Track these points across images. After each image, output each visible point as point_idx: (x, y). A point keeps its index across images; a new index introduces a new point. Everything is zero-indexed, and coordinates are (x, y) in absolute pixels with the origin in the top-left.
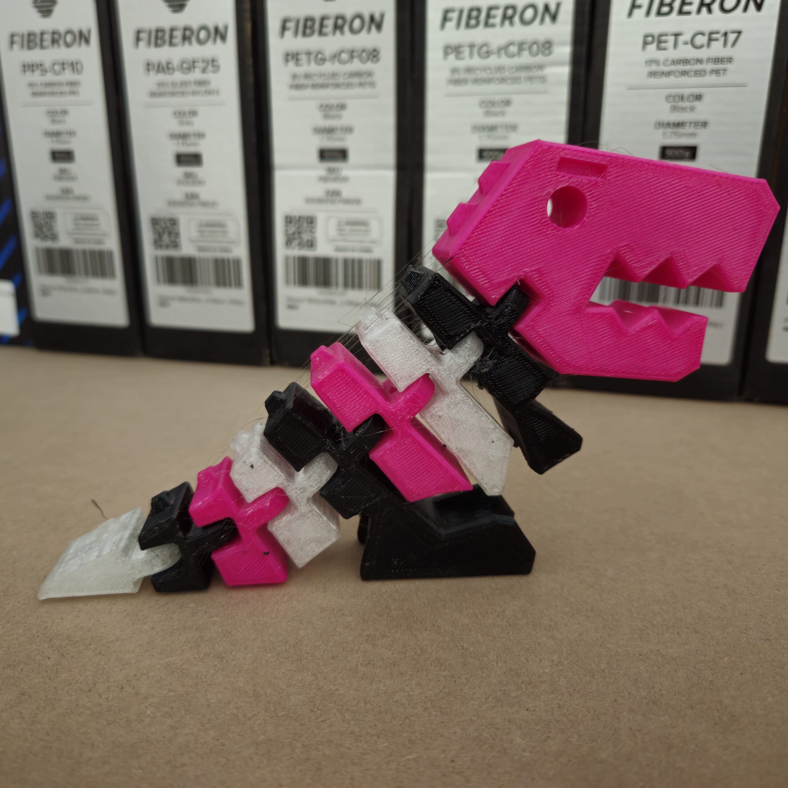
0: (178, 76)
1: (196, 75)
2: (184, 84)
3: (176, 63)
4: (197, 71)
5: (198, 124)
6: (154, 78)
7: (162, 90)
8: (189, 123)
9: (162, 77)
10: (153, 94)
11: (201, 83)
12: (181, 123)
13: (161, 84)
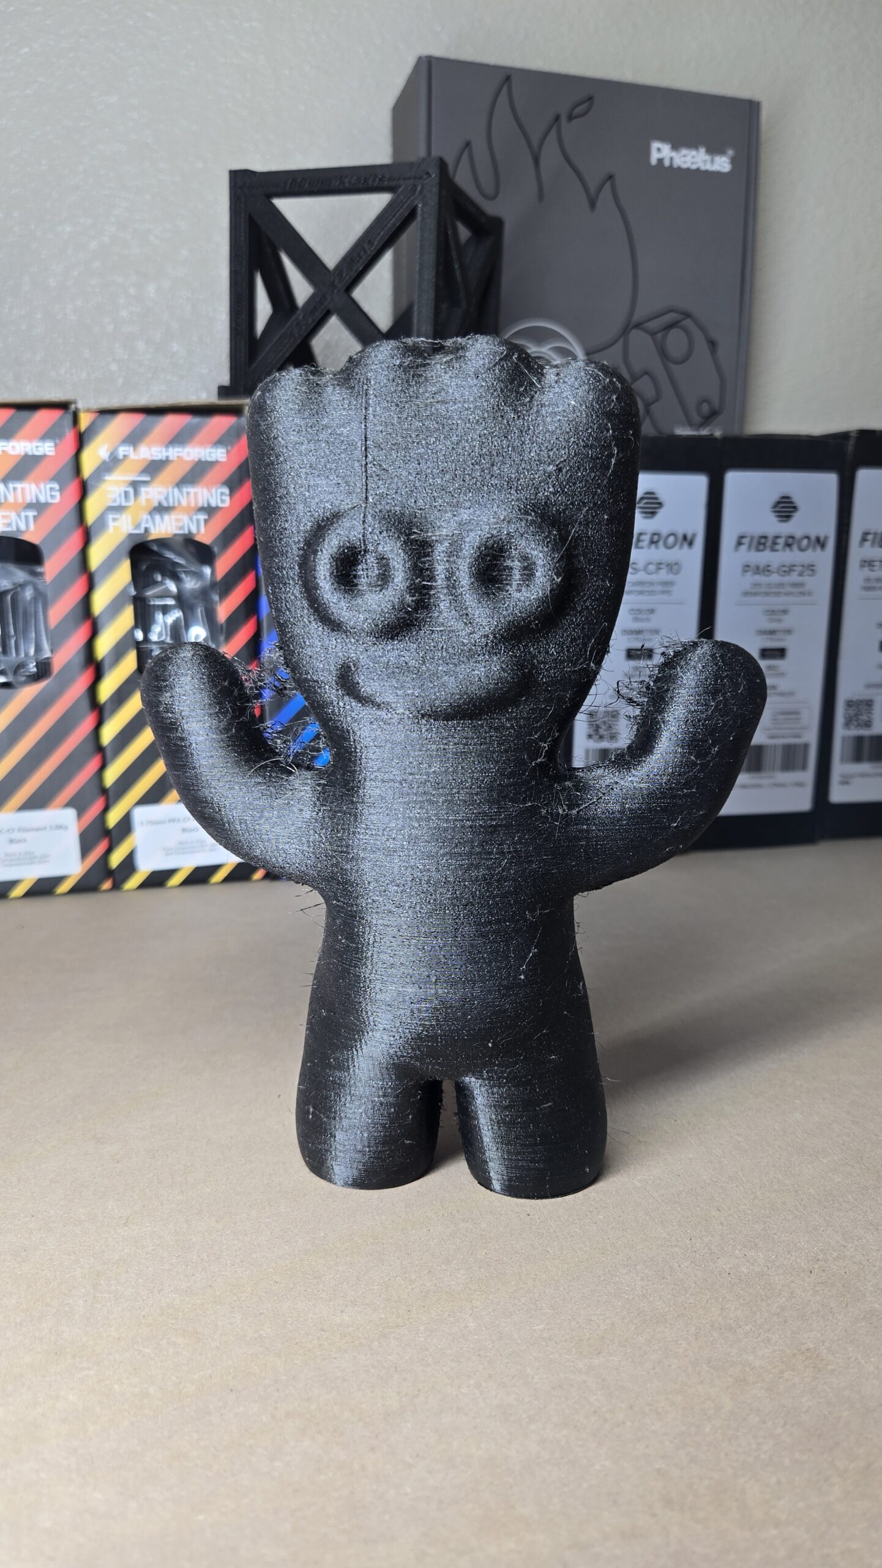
0: (775, 578)
1: (794, 577)
2: (781, 585)
3: (774, 567)
4: (795, 574)
5: (787, 622)
6: (750, 578)
7: (759, 590)
8: (779, 621)
9: (758, 578)
10: (746, 594)
11: (795, 585)
12: (771, 620)
13: (756, 585)
